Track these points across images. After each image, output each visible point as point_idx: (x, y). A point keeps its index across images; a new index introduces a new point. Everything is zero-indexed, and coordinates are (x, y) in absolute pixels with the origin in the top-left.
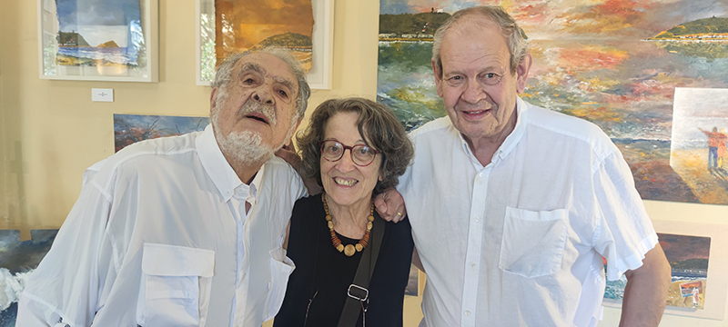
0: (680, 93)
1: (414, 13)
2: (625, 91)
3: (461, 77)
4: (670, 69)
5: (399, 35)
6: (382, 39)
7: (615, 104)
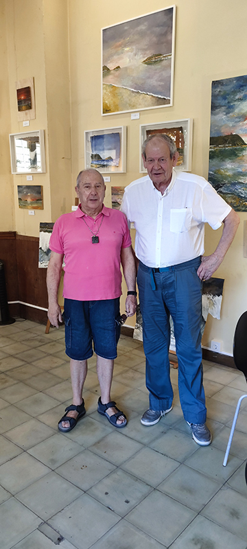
1: (224, 135)
3: (152, 160)
5: (217, 146)
6: (211, 148)
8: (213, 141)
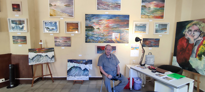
0: (113, 33)
1: (89, 26)
2: (109, 33)
4: (112, 31)
7: (108, 34)
8: (86, 27)
